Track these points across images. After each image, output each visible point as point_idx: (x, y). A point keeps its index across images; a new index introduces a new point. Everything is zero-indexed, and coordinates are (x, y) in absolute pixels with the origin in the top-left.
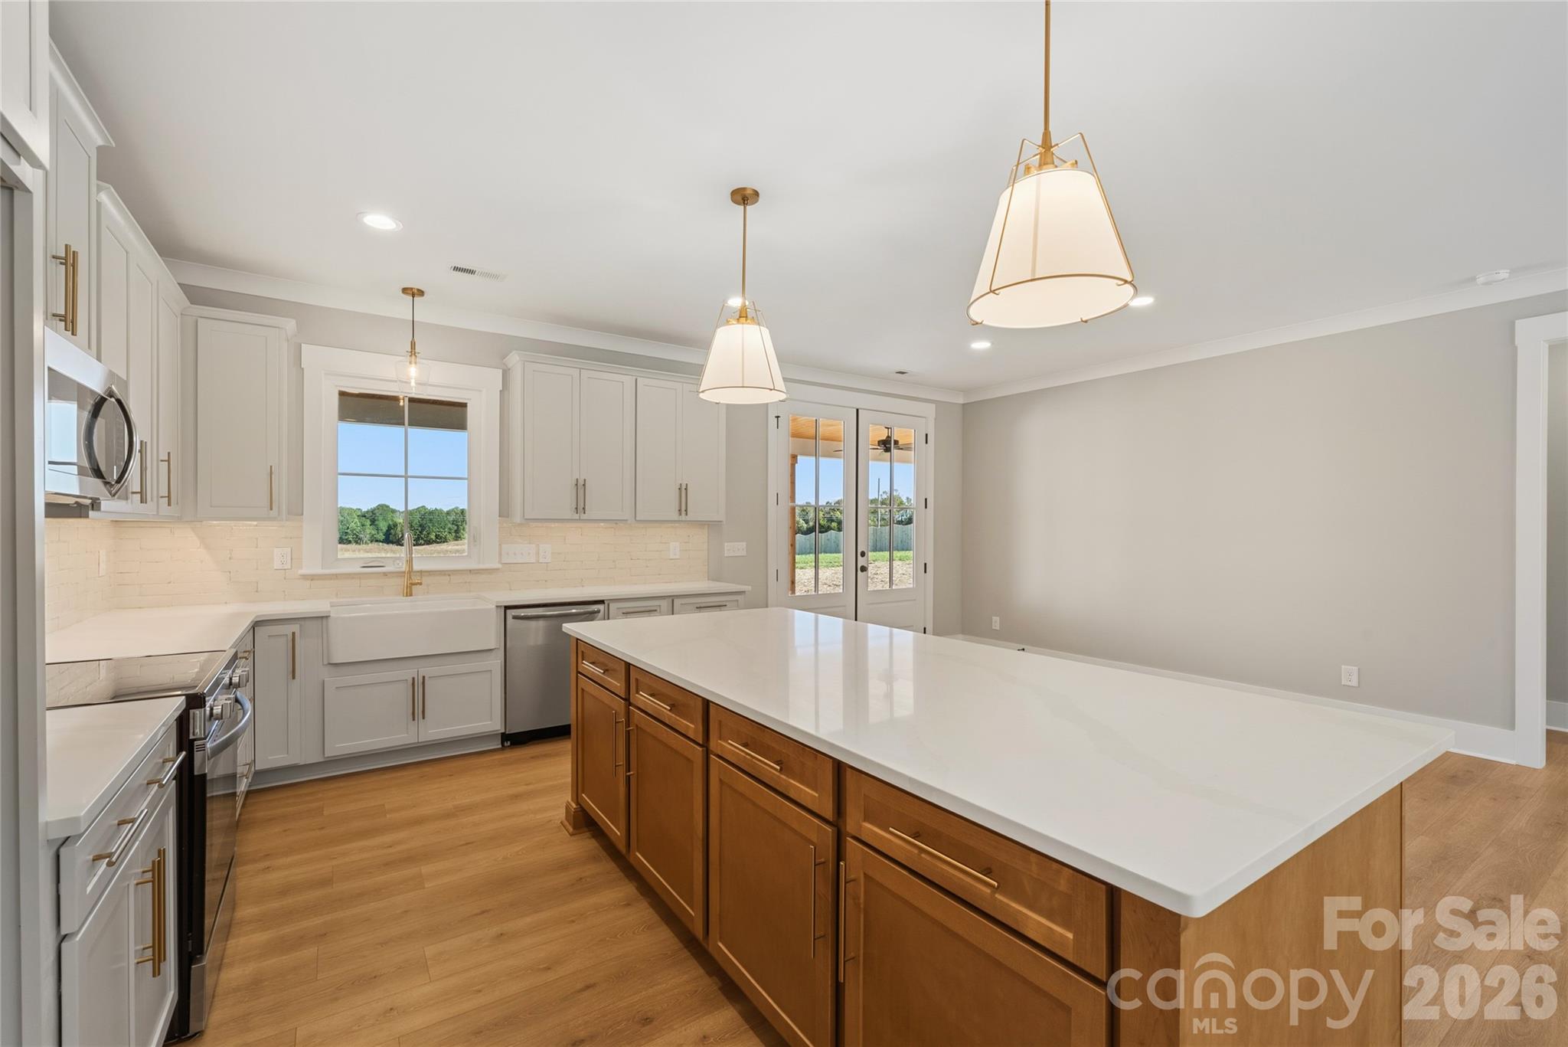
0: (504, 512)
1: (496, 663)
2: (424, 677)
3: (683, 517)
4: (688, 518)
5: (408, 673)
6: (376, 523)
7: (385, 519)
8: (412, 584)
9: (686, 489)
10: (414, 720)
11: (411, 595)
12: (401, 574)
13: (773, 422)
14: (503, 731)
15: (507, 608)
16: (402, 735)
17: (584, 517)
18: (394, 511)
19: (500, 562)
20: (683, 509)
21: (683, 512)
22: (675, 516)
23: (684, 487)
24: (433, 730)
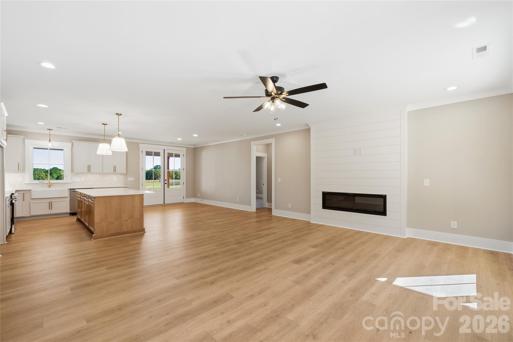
0: (72, 171)
1: (68, 199)
2: (52, 202)
3: (115, 172)
4: (116, 172)
5: (49, 201)
6: (52, 175)
7: (56, 173)
8: (50, 185)
9: (115, 167)
10: (49, 209)
11: (50, 187)
12: (48, 183)
13: (141, 152)
14: (70, 212)
15: (70, 189)
16: (47, 212)
17: (90, 172)
18: (60, 170)
19: (71, 181)
20: (115, 170)
21: (115, 171)
22: (113, 172)
23: (115, 166)
24: (54, 211)
